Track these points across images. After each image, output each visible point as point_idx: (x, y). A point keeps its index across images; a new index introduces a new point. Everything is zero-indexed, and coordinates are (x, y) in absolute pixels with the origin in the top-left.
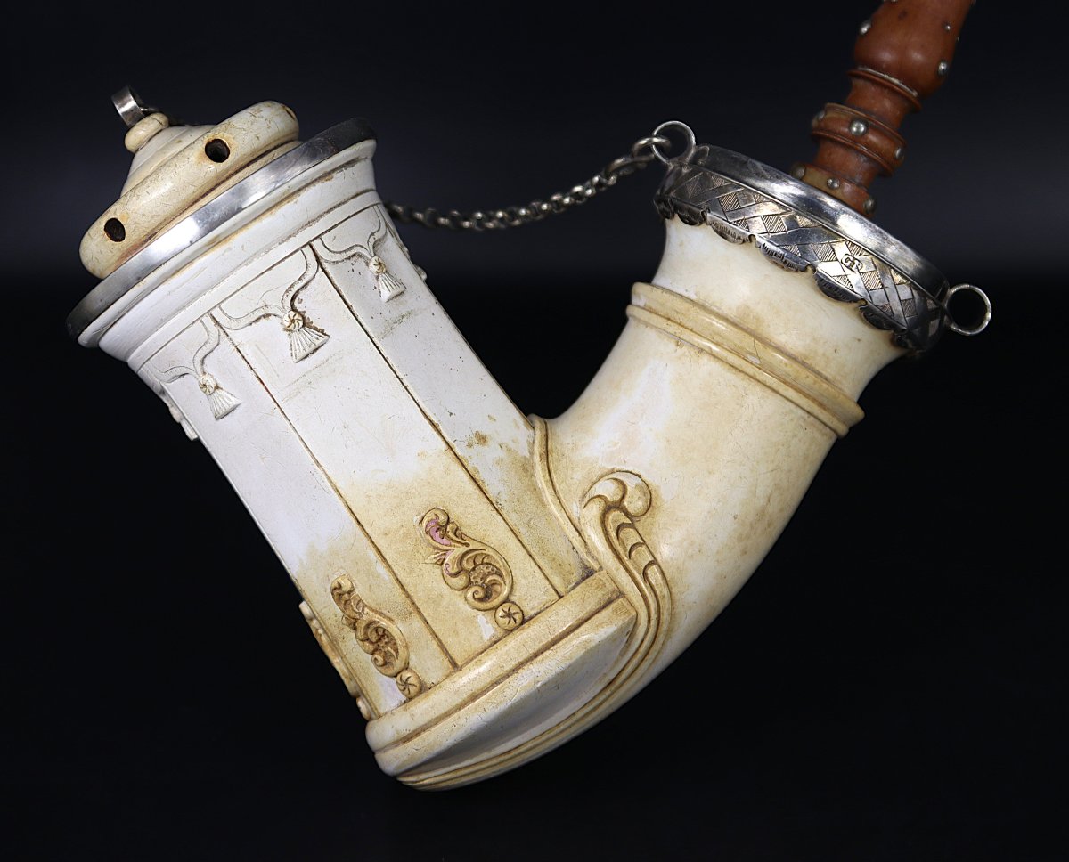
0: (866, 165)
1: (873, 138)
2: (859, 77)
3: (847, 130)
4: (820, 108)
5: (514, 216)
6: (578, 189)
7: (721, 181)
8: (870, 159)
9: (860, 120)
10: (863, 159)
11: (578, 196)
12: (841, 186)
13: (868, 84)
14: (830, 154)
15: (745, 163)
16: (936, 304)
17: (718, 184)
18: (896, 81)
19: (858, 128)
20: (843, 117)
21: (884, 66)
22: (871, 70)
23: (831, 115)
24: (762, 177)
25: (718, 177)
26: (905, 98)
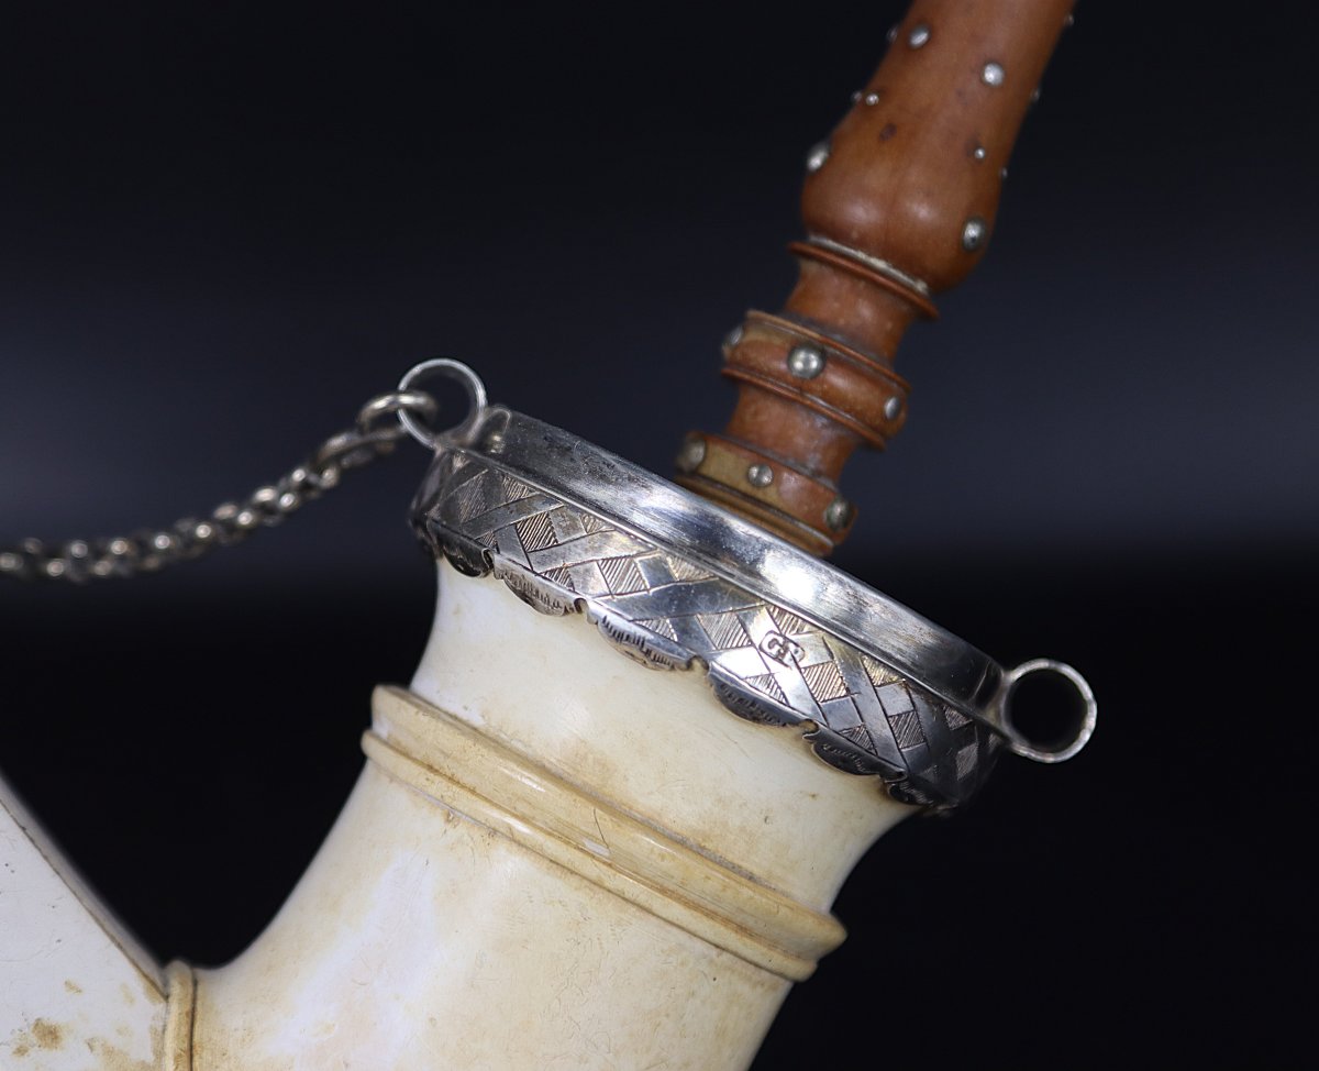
0: (828, 434)
1: (839, 381)
2: (810, 257)
3: (783, 366)
4: (738, 320)
5: (144, 548)
6: (265, 495)
7: (519, 488)
8: (834, 423)
9: (809, 345)
10: (820, 422)
11: (266, 509)
12: (776, 480)
13: (827, 271)
14: (756, 414)
15: (569, 449)
16: (967, 716)
17: (514, 495)
18: (880, 264)
19: (806, 362)
20: (777, 341)
21: (855, 235)
22: (831, 243)
23: (754, 335)
24: (601, 477)
25: (516, 480)
26: (901, 295)
